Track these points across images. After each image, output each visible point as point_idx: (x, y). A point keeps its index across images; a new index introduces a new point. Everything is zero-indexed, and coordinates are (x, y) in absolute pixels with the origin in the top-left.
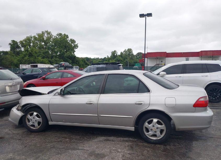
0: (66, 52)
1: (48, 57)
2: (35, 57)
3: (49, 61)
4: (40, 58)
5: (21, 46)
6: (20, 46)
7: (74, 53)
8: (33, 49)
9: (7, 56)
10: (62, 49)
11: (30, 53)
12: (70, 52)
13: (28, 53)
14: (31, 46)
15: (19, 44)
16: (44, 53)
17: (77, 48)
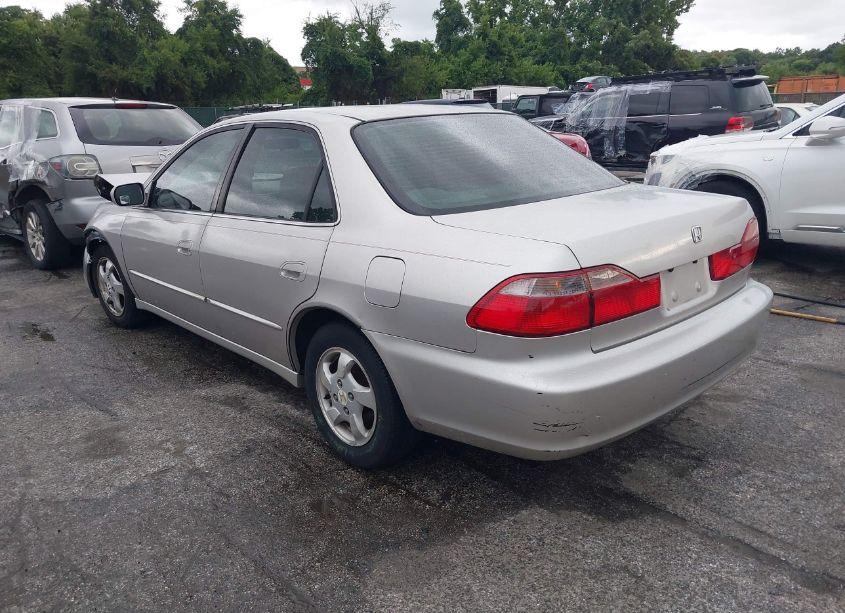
0: (637, 31)
1: (559, 59)
2: (511, 59)
3: (562, 74)
4: (528, 63)
5: (471, 21)
6: (470, 18)
7: (670, 33)
8: (504, 28)
9: (416, 59)
10: (620, 19)
11: (494, 45)
12: (653, 32)
13: (485, 45)
14: (506, 15)
15: (465, 10)
16: (545, 42)
17: (687, 10)
